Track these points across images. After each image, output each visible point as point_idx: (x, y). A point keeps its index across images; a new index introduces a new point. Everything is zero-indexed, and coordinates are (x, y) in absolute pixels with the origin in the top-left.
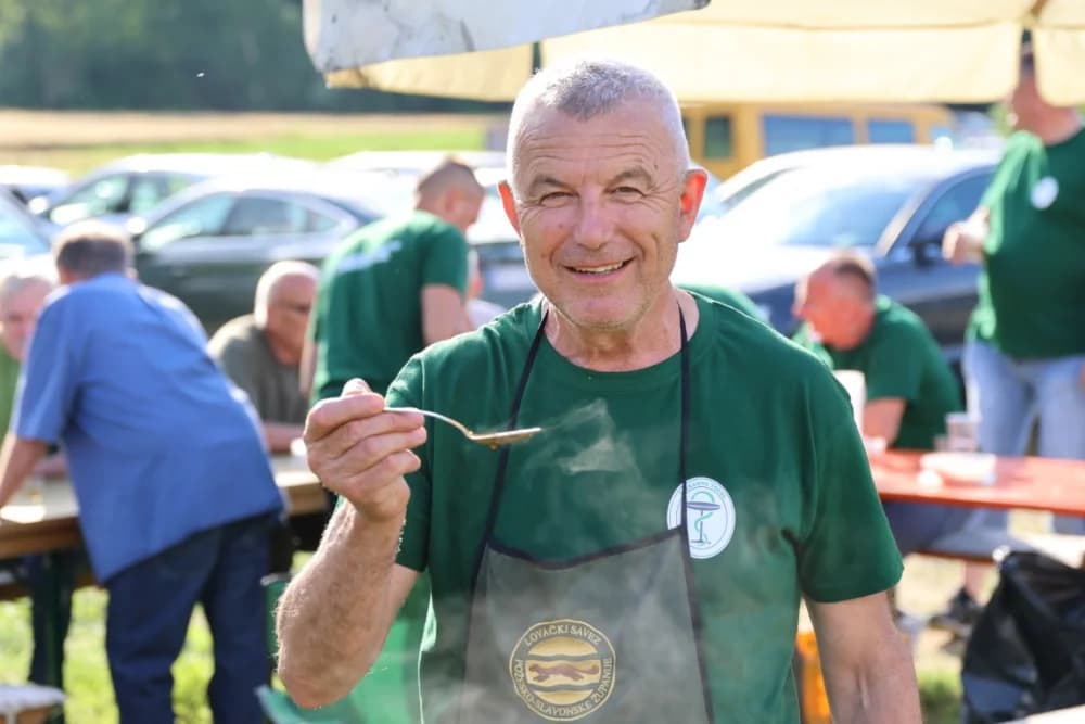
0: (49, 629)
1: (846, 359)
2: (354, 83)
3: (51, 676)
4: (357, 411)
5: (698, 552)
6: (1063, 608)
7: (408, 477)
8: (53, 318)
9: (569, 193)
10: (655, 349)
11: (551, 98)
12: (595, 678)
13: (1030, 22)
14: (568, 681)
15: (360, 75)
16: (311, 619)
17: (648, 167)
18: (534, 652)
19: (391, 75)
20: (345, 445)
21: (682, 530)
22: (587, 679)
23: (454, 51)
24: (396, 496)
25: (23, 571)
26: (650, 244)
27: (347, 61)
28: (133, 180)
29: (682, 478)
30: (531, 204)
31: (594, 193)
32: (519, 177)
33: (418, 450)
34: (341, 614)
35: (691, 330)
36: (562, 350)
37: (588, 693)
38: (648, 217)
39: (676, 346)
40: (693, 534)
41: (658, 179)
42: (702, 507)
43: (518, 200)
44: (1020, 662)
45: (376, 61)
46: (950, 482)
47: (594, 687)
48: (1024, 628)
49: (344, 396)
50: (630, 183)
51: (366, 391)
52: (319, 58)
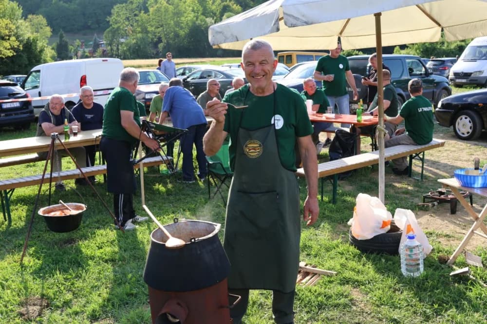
0: (170, 148)
1: (309, 97)
2: (218, 48)
3: (171, 155)
4: (215, 103)
5: (277, 128)
6: (347, 140)
7: (225, 115)
8: (168, 91)
9: (253, 64)
10: (269, 92)
11: (249, 47)
12: (259, 150)
13: (340, 36)
14: (254, 151)
15: (219, 46)
16: (209, 140)
17: (267, 60)
18: (248, 146)
19: (225, 46)
20: (213, 109)
21: (274, 124)
22: (258, 151)
23: (235, 41)
24: (223, 118)
25: (165, 137)
26: (268, 72)
27: (216, 43)
28: (185, 69)
29: (274, 115)
30: (246, 66)
31: (257, 64)
32: (244, 62)
33: (226, 110)
34: (214, 140)
35: (276, 88)
36: (253, 92)
37: (257, 153)
38: (267, 67)
39: (273, 92)
40: (276, 125)
41: (269, 62)
42: (278, 120)
43: (244, 65)
44: (339, 149)
45: (221, 43)
46: (327, 118)
47: (259, 152)
48: (340, 144)
49: (213, 101)
50: (264, 62)
51: (217, 100)
52: (211, 44)
